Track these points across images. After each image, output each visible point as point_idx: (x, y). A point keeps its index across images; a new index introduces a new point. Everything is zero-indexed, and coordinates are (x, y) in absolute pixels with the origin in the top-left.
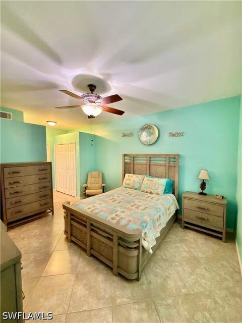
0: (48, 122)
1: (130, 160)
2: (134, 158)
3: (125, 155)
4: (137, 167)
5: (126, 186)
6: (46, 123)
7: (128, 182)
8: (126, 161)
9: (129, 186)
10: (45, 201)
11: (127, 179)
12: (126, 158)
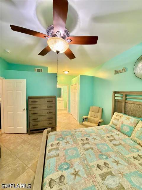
0: (64, 71)
1: (122, 97)
2: (126, 96)
3: (115, 93)
4: (129, 106)
5: (113, 126)
6: (63, 72)
7: (115, 122)
8: (116, 98)
9: (116, 127)
10: (50, 121)
11: (115, 119)
12: (116, 95)
